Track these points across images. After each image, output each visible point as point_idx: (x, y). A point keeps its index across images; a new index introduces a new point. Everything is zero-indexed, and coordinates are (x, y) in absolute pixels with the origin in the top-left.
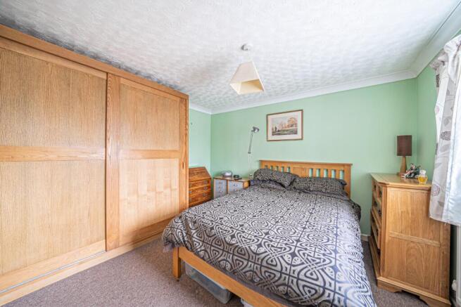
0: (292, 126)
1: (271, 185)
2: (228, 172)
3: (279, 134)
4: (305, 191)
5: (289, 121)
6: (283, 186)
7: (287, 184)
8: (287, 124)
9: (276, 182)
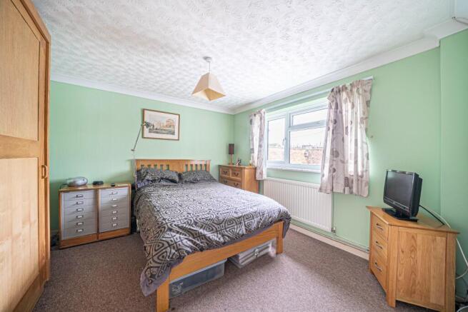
0: (170, 126)
1: (163, 183)
2: (80, 178)
3: (157, 133)
4: (194, 182)
5: (167, 121)
6: (173, 181)
7: (177, 179)
8: (165, 124)
9: (168, 179)
